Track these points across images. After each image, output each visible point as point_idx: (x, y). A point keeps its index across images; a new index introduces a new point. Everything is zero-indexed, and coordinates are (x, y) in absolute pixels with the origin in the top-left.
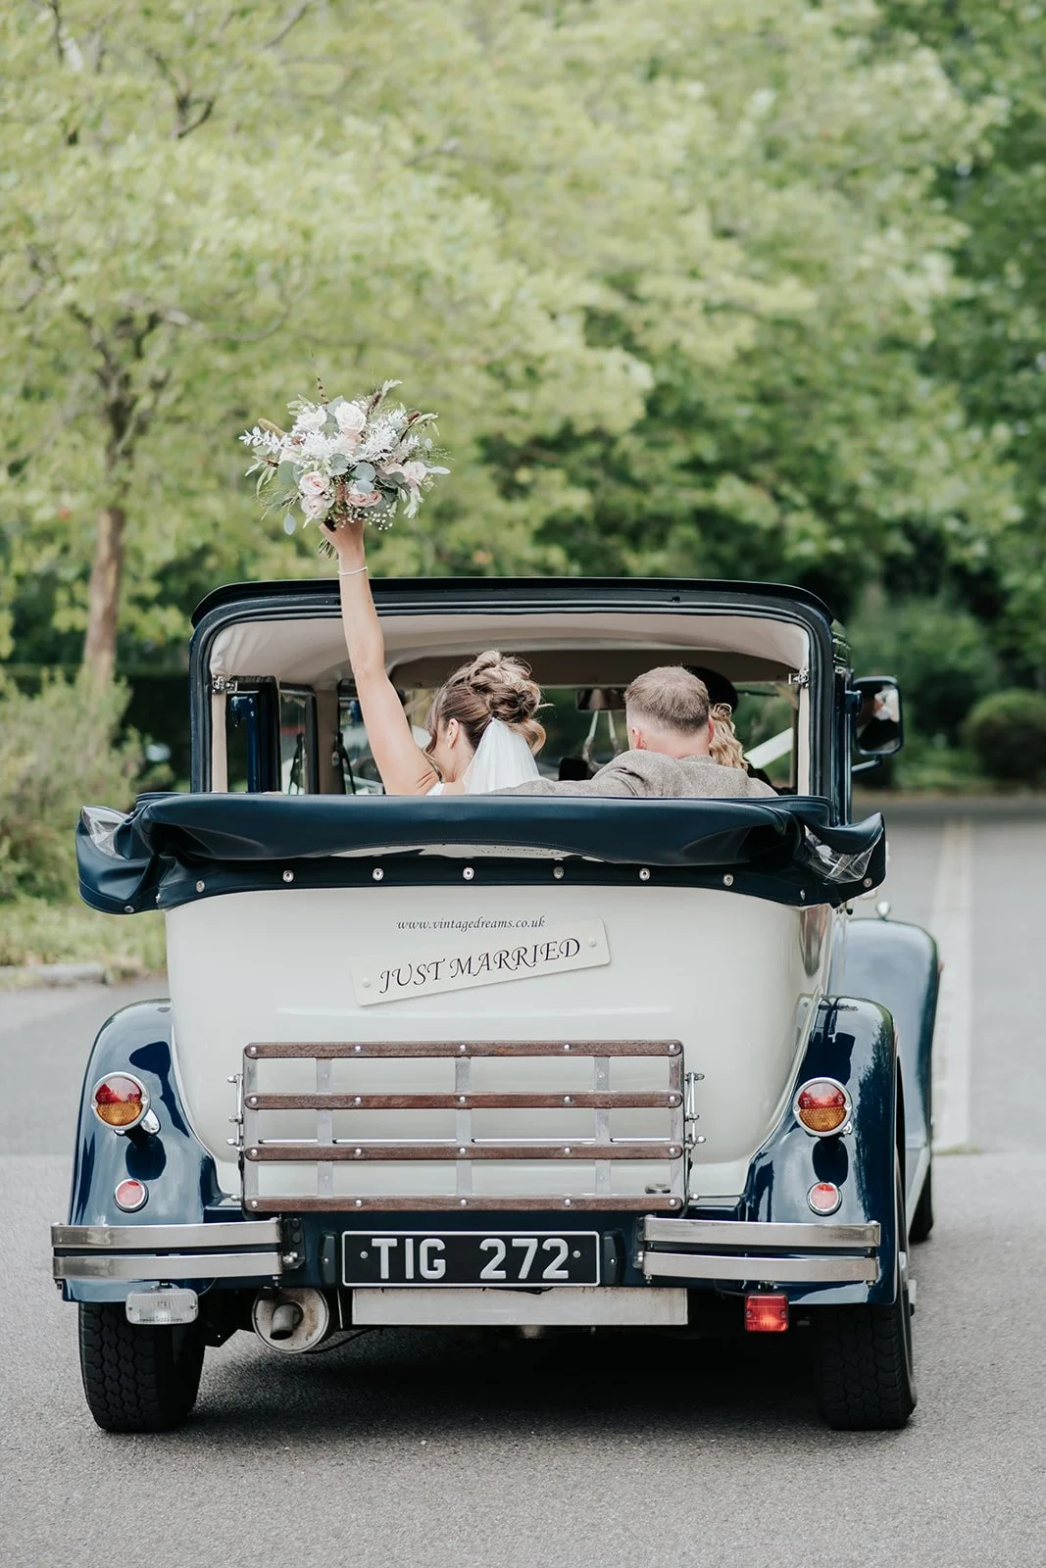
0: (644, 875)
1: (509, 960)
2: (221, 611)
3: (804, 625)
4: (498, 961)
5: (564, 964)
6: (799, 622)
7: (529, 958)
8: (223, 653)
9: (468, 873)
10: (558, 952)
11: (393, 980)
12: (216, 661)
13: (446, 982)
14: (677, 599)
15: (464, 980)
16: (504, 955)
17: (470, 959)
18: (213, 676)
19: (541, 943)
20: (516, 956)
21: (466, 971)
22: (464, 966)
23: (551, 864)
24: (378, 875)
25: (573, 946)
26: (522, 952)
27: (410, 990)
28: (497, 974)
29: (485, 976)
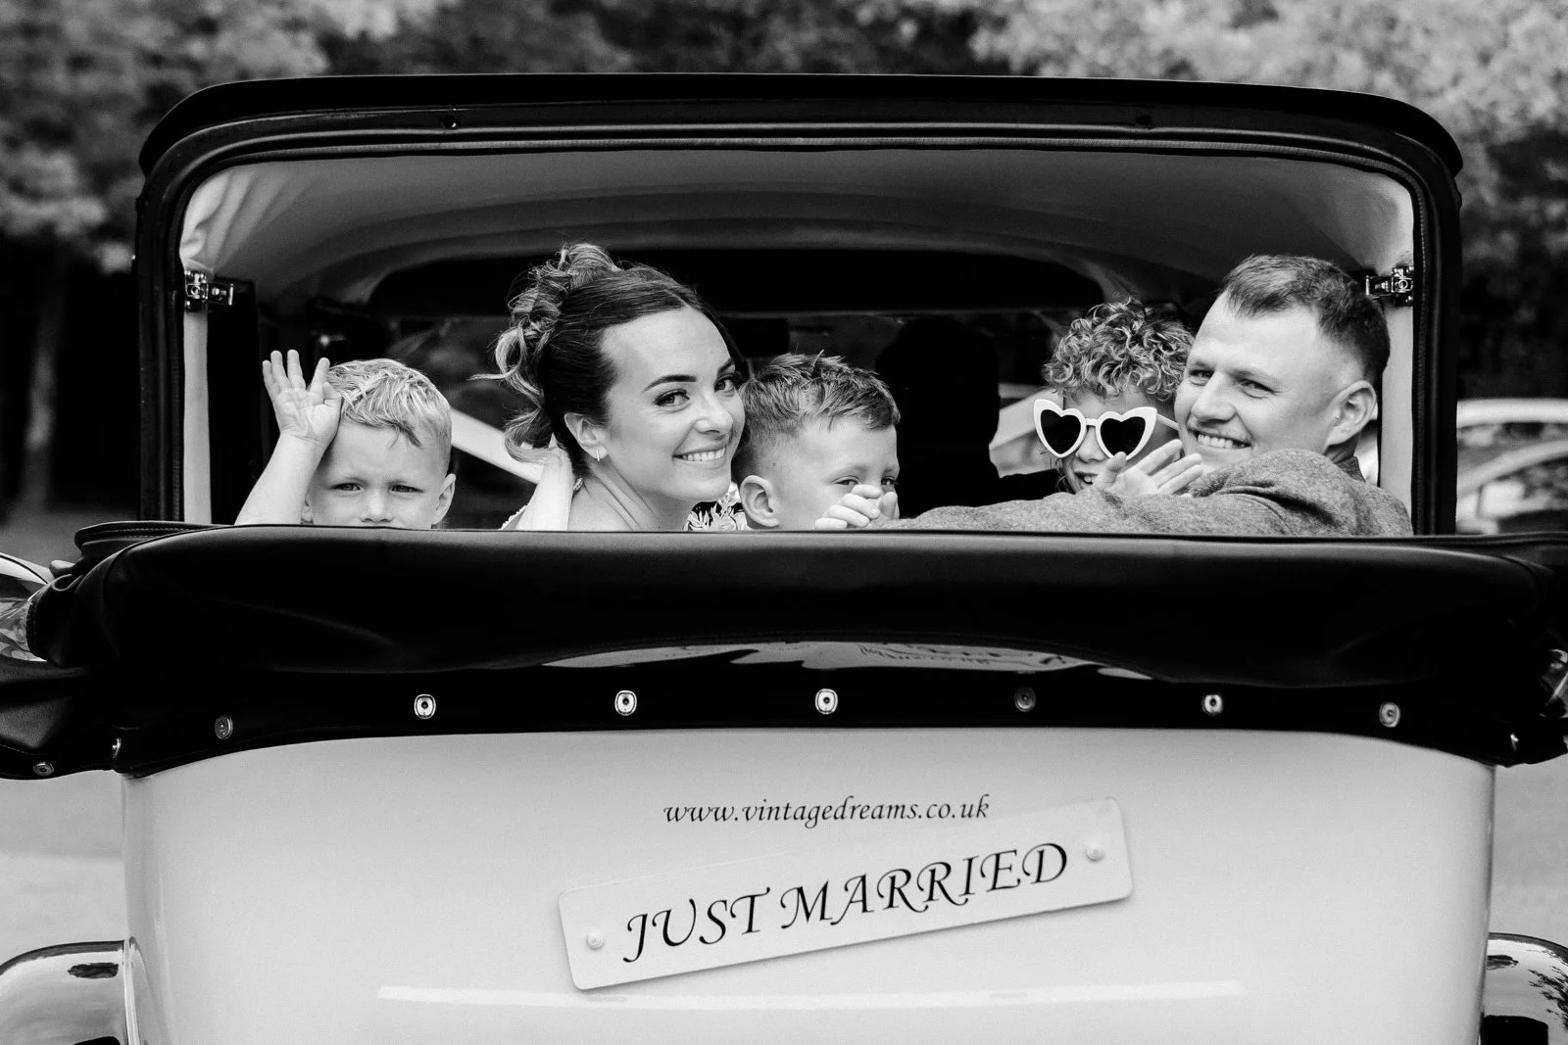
0: (1213, 704)
1: (910, 891)
2: (202, 138)
3: (1405, 175)
4: (886, 892)
5: (1030, 897)
6: (1396, 170)
7: (955, 884)
8: (205, 224)
9: (827, 700)
10: (1018, 873)
11: (654, 934)
12: (192, 241)
13: (770, 939)
14: (1146, 122)
15: (812, 933)
16: (901, 878)
17: (824, 889)
18: (187, 273)
19: (983, 852)
20: (925, 882)
21: (816, 913)
22: (810, 904)
23: (1013, 682)
24: (626, 703)
25: (1052, 859)
26: (941, 871)
27: (692, 956)
28: (884, 920)
29: (856, 927)
